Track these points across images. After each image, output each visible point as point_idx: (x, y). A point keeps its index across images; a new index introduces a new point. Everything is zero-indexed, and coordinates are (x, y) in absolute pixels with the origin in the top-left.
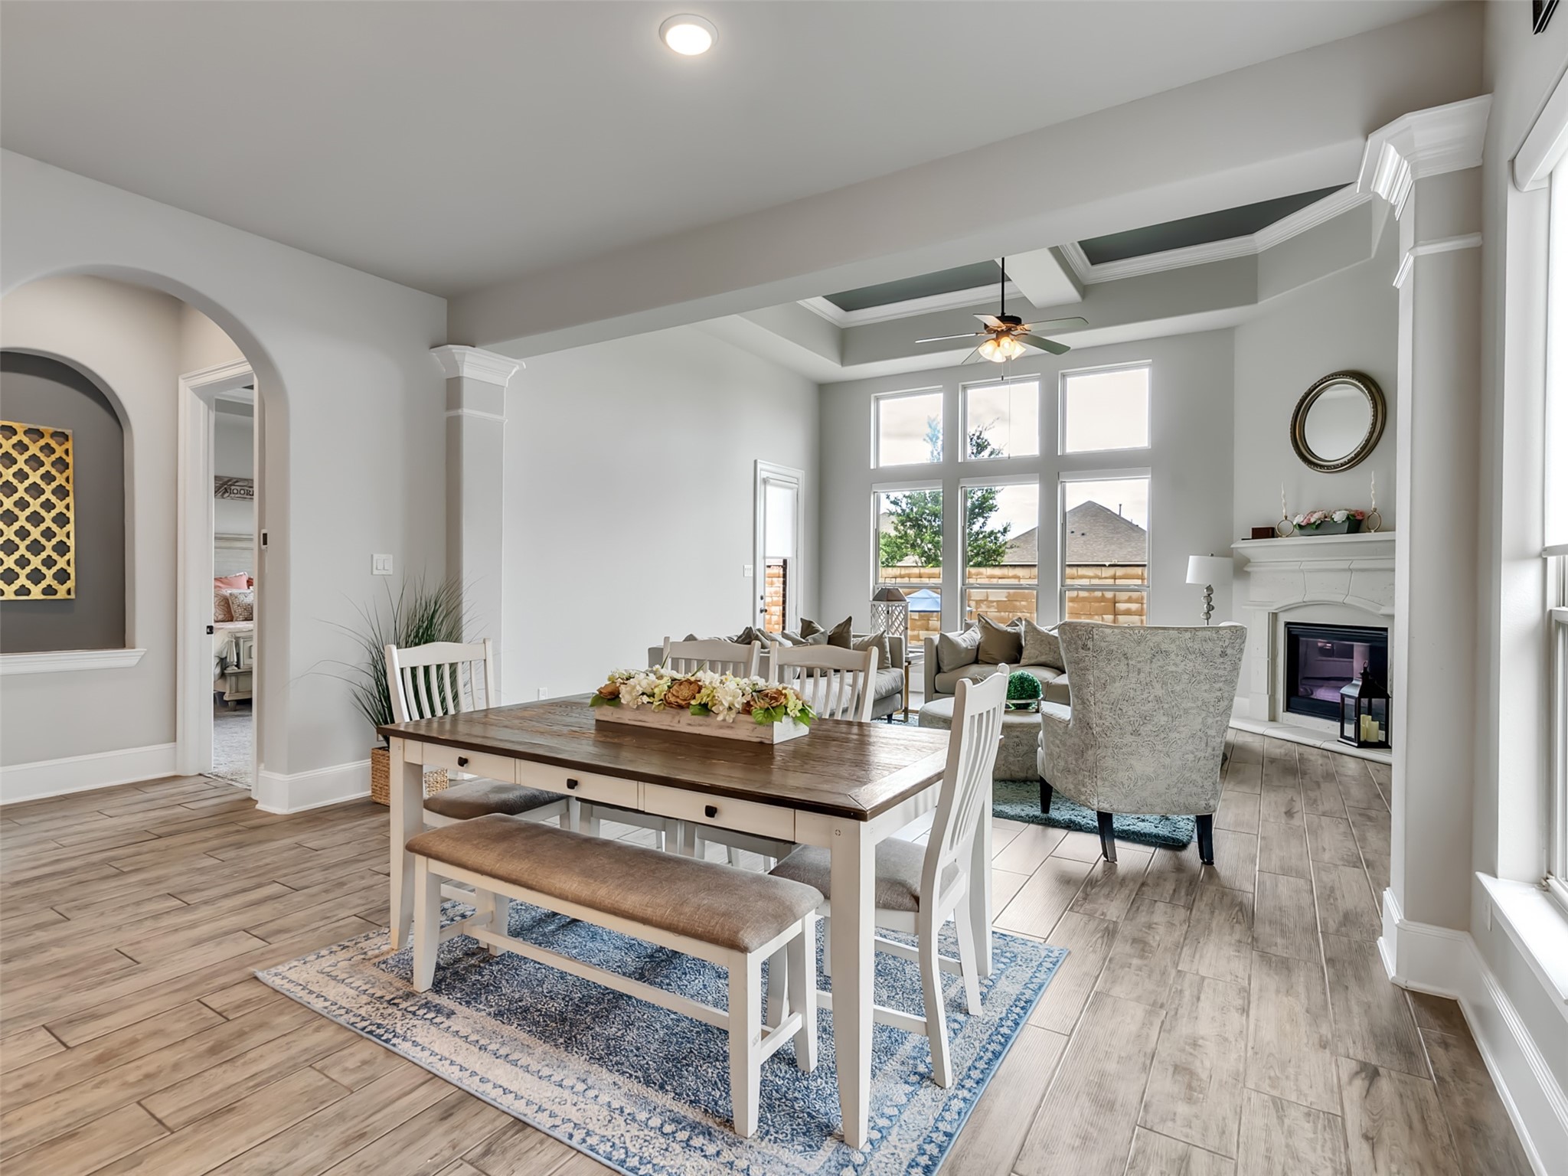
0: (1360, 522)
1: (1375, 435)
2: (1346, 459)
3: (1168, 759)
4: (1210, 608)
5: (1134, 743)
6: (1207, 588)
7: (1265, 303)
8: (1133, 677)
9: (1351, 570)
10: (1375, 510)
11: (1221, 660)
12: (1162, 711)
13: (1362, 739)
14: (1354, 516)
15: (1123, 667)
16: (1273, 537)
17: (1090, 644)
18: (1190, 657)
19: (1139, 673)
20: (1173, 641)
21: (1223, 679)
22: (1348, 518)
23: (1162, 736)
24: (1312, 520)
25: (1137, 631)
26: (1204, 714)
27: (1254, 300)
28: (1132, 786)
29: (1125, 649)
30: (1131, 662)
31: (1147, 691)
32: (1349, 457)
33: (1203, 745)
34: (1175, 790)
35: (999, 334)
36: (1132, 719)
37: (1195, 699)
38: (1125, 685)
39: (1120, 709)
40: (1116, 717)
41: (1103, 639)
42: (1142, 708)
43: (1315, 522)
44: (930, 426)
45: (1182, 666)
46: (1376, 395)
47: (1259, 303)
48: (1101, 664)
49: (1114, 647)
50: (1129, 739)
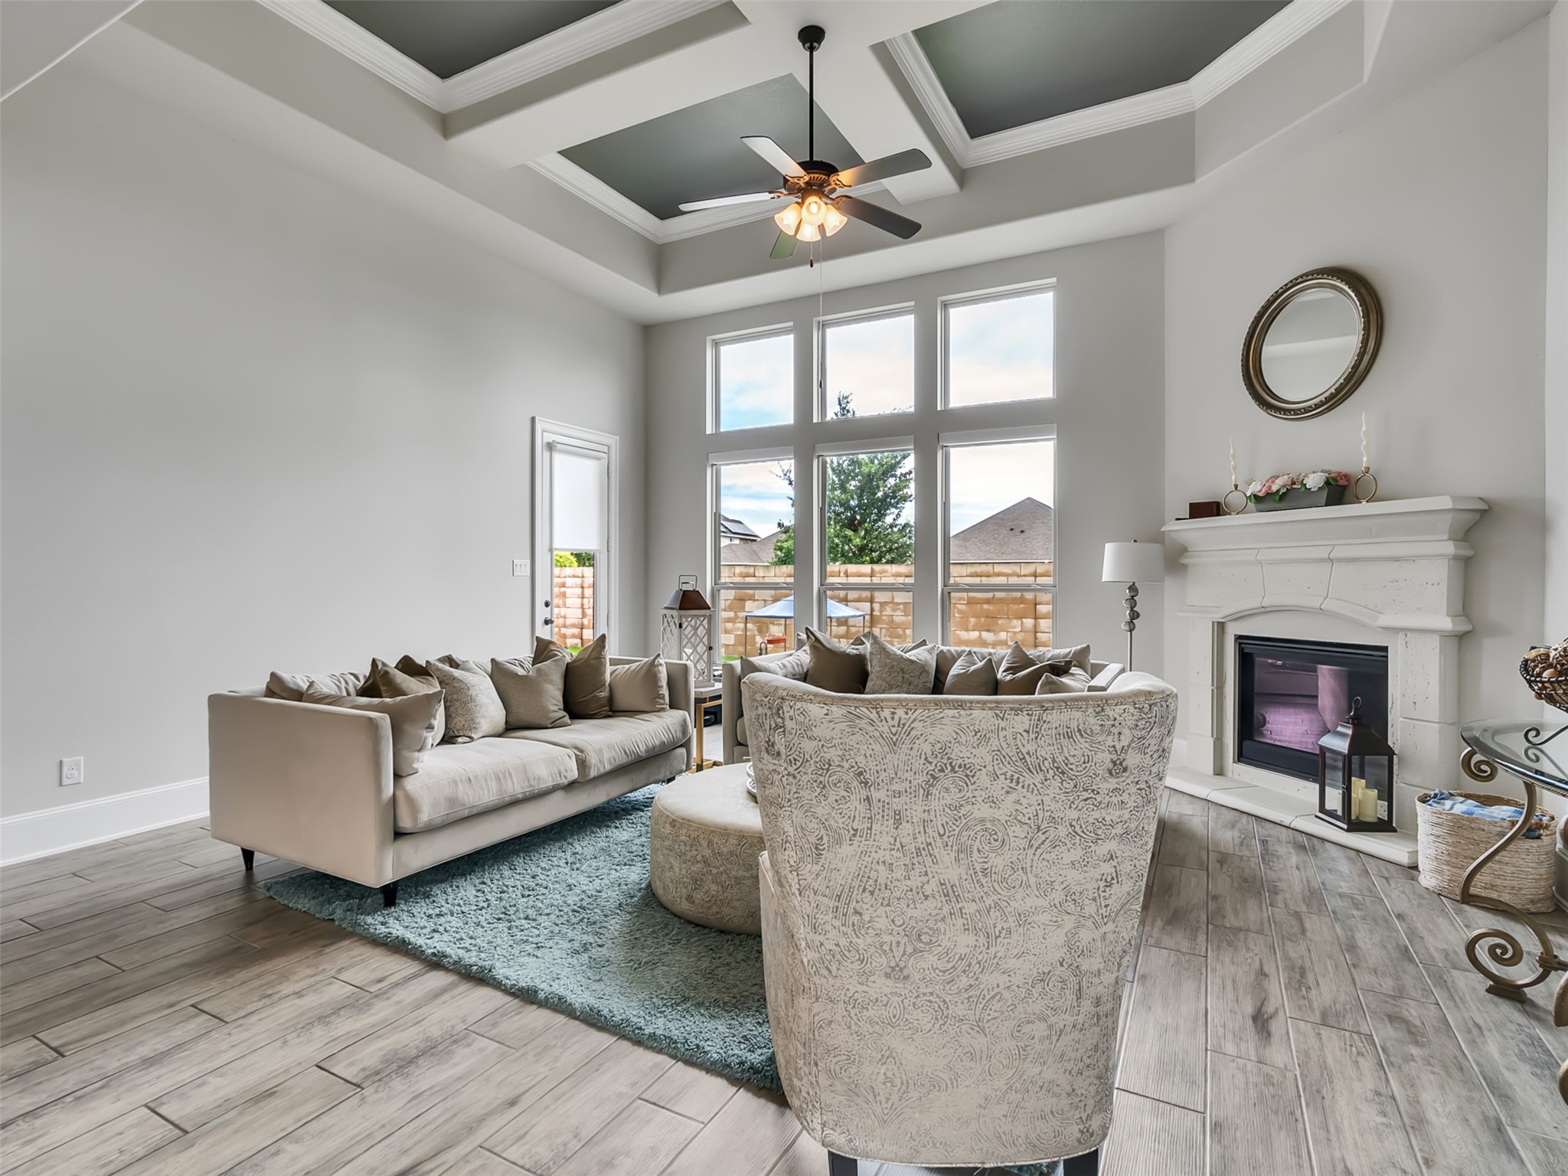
0: (1344, 488)
1: (1366, 358)
2: (1322, 398)
3: (981, 1038)
4: (1134, 615)
5: (895, 999)
6: (1130, 588)
7: (1207, 181)
8: (883, 828)
9: (1331, 560)
10: (1368, 469)
11: (1113, 783)
12: (960, 922)
13: (1353, 817)
14: (1335, 479)
15: (856, 805)
16: (1218, 514)
17: (780, 742)
18: (1028, 779)
19: (898, 823)
20: (983, 738)
21: (1119, 830)
22: (1327, 483)
23: (964, 981)
24: (1275, 488)
25: (886, 713)
26: (1069, 923)
27: (1191, 179)
28: (894, 1098)
29: (861, 759)
30: (875, 795)
31: (918, 869)
32: (1327, 394)
33: (1071, 997)
34: (1003, 1108)
35: (803, 192)
36: (886, 938)
37: (1045, 888)
38: (864, 853)
39: (856, 912)
40: (849, 930)
41: (806, 731)
42: (910, 912)
43: (1278, 491)
44: (840, 404)
45: (1008, 805)
46: (1367, 298)
47: (1198, 181)
48: (805, 794)
49: (832, 754)
50: (881, 986)
